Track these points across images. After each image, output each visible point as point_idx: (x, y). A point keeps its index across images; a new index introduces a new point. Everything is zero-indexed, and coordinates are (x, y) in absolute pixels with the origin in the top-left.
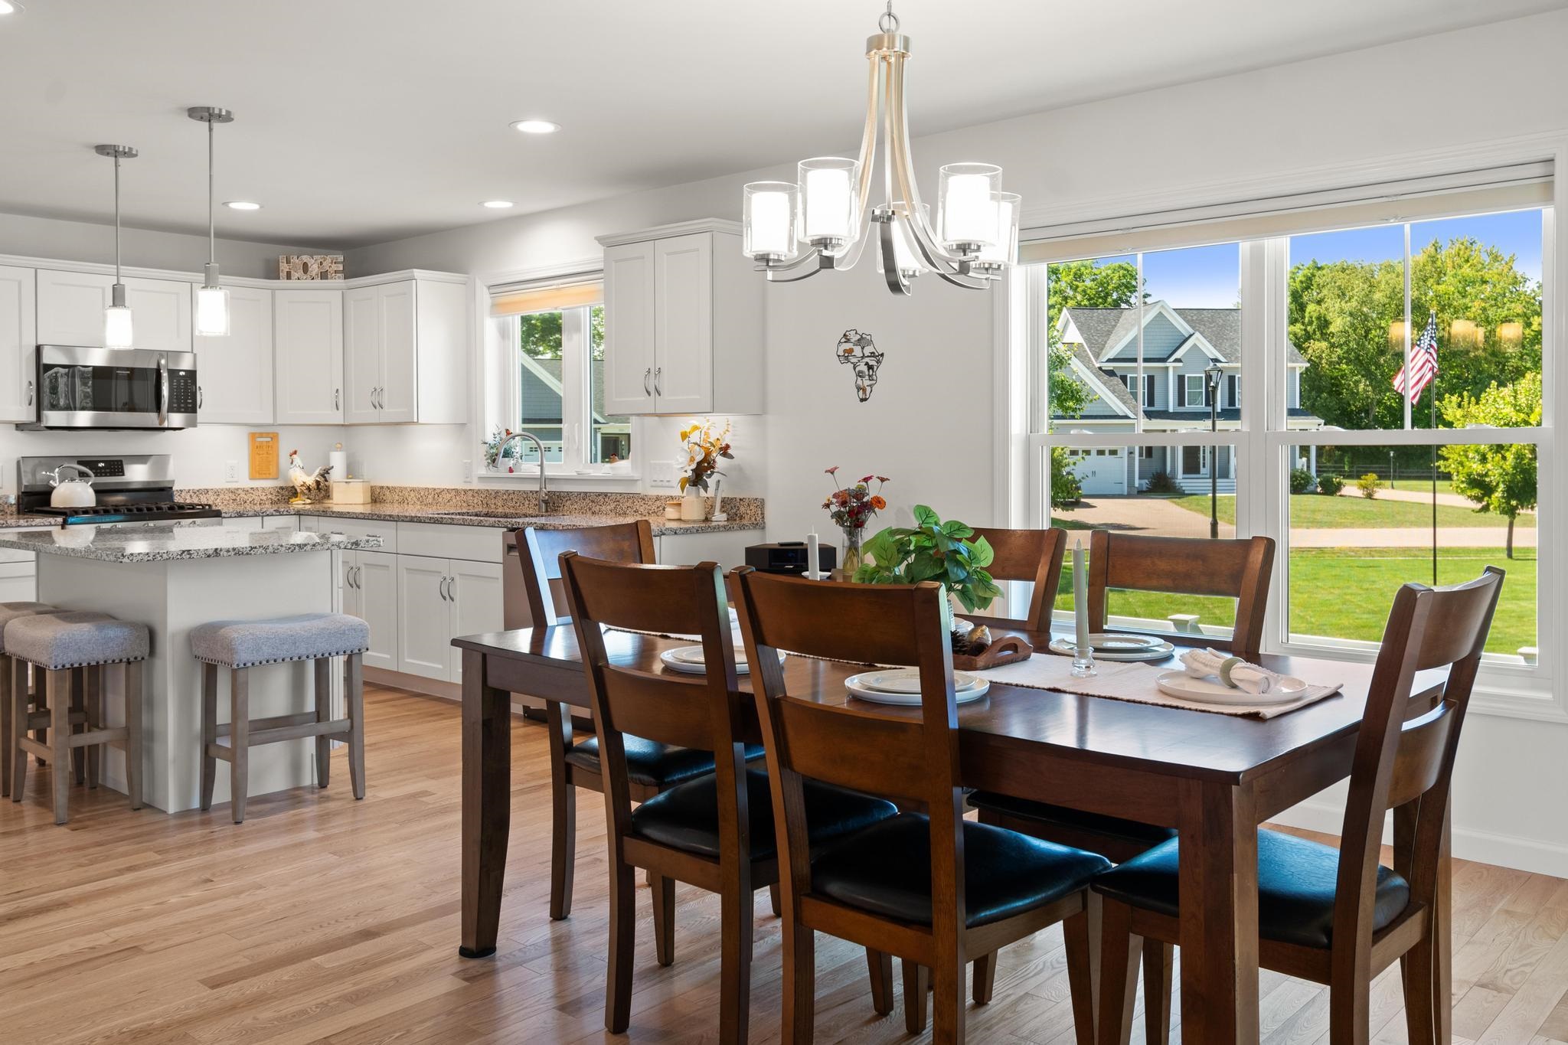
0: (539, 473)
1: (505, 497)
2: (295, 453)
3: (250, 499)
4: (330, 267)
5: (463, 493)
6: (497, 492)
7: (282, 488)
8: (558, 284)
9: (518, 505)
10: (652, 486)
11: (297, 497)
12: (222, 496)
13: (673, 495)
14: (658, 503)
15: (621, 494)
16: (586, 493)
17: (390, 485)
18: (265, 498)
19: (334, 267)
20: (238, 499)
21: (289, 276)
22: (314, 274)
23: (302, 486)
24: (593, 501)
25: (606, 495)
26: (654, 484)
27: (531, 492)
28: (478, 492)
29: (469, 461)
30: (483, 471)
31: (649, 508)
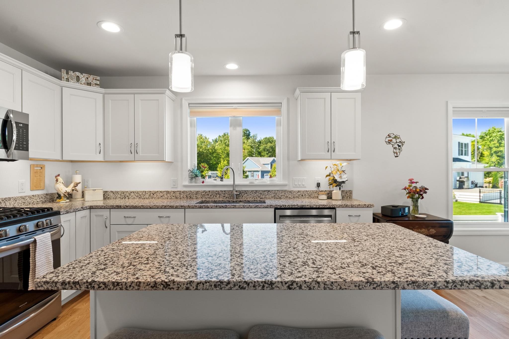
0: (233, 183)
1: (203, 194)
2: (59, 175)
3: (32, 202)
4: (92, 81)
5: (172, 192)
6: (198, 192)
7: (47, 194)
8: (236, 106)
9: (212, 196)
10: (294, 187)
11: (61, 199)
12: (18, 201)
13: (307, 190)
14: (299, 193)
15: (278, 191)
16: (257, 191)
17: (114, 190)
18: (39, 200)
19: (95, 82)
20: (26, 202)
21: (68, 80)
22: (83, 82)
23: (65, 193)
24: (261, 194)
25: (269, 191)
26: (295, 186)
27: (221, 191)
28: (183, 192)
29: (176, 178)
30: (187, 183)
31: (295, 195)
